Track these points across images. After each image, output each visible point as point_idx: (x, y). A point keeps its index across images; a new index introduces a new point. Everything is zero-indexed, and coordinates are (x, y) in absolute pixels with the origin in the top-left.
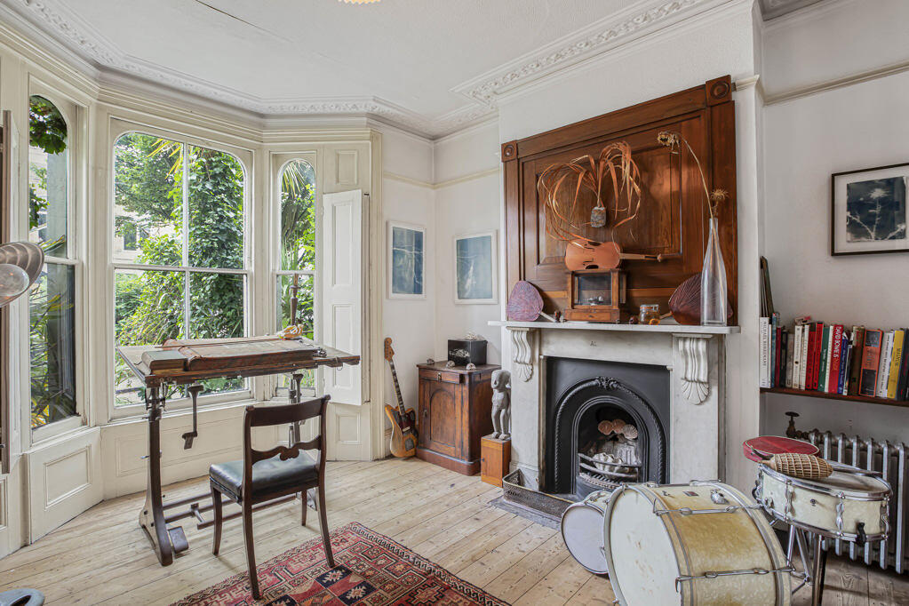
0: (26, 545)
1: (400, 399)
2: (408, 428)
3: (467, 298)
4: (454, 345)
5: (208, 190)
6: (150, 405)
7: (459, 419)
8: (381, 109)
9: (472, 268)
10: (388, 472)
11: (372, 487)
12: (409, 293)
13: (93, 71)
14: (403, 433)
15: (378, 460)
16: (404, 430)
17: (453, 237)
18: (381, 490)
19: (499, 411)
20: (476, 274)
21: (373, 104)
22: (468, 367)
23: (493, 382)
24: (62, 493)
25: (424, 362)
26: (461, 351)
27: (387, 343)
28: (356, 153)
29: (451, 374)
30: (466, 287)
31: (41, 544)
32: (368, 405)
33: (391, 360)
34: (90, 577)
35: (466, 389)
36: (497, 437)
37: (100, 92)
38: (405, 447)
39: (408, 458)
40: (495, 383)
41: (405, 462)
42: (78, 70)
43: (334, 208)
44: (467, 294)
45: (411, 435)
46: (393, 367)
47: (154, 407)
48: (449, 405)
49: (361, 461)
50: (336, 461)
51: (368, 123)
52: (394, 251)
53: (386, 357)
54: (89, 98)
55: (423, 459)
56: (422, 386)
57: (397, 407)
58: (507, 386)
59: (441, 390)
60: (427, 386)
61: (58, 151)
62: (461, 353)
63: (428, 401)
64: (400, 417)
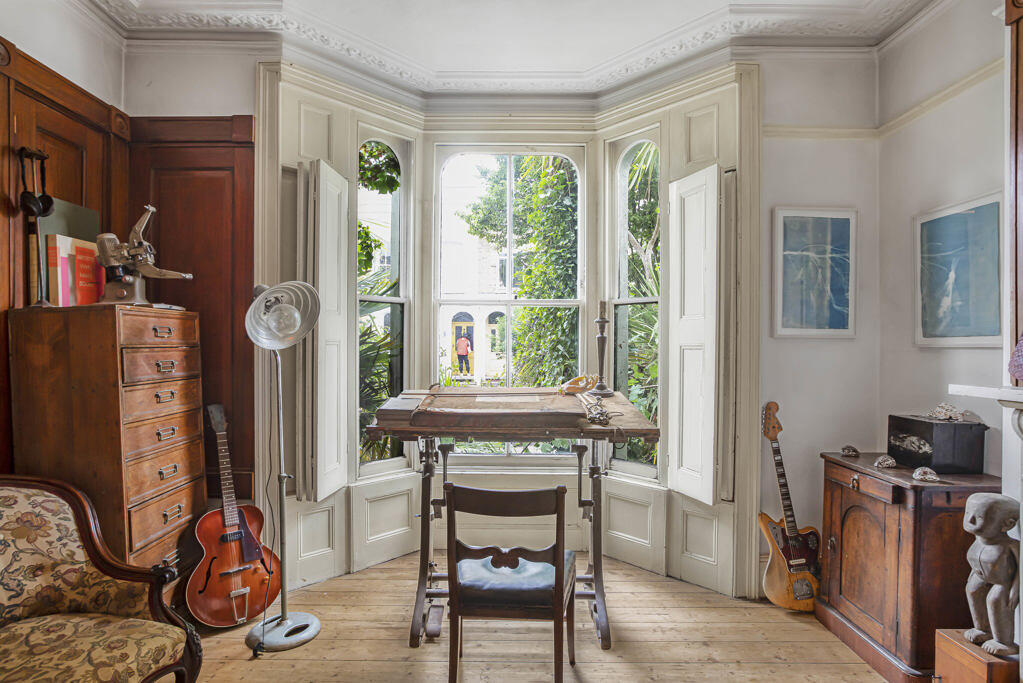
0: (349, 573)
1: (789, 508)
2: (803, 561)
3: (943, 336)
4: (900, 426)
5: (566, 206)
6: (424, 459)
7: (892, 572)
8: (753, 22)
9: (952, 275)
10: (749, 626)
11: (705, 644)
12: (820, 326)
13: (417, 100)
14: (790, 566)
15: (744, 598)
16: (791, 562)
17: (914, 219)
18: (716, 654)
19: (985, 588)
20: (962, 286)
21: (735, 19)
22: (917, 474)
23: (967, 518)
24: (384, 531)
25: (836, 449)
26: (914, 439)
27: (770, 409)
28: (715, 110)
29: (878, 481)
30: (941, 313)
31: (358, 576)
32: (729, 507)
33: (774, 440)
34: (358, 628)
35: (908, 517)
36: (978, 642)
37: (425, 121)
38: (791, 590)
39: (797, 613)
40: (973, 521)
41: (789, 619)
42: (400, 103)
43: (682, 201)
44: (941, 328)
45: (808, 574)
46: (777, 452)
47: (427, 461)
48: (875, 541)
49: (717, 592)
50: (681, 580)
51: (733, 54)
52: (785, 256)
53: (766, 433)
54: (416, 130)
55: (825, 623)
56: (829, 494)
57: (782, 520)
58: (1012, 533)
59: (860, 508)
60: (837, 493)
61: (391, 191)
62: (912, 443)
63: (838, 523)
64: (786, 539)
